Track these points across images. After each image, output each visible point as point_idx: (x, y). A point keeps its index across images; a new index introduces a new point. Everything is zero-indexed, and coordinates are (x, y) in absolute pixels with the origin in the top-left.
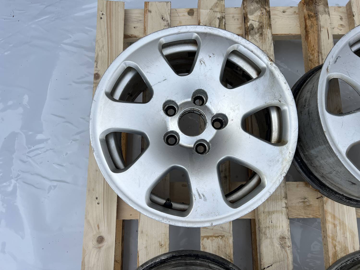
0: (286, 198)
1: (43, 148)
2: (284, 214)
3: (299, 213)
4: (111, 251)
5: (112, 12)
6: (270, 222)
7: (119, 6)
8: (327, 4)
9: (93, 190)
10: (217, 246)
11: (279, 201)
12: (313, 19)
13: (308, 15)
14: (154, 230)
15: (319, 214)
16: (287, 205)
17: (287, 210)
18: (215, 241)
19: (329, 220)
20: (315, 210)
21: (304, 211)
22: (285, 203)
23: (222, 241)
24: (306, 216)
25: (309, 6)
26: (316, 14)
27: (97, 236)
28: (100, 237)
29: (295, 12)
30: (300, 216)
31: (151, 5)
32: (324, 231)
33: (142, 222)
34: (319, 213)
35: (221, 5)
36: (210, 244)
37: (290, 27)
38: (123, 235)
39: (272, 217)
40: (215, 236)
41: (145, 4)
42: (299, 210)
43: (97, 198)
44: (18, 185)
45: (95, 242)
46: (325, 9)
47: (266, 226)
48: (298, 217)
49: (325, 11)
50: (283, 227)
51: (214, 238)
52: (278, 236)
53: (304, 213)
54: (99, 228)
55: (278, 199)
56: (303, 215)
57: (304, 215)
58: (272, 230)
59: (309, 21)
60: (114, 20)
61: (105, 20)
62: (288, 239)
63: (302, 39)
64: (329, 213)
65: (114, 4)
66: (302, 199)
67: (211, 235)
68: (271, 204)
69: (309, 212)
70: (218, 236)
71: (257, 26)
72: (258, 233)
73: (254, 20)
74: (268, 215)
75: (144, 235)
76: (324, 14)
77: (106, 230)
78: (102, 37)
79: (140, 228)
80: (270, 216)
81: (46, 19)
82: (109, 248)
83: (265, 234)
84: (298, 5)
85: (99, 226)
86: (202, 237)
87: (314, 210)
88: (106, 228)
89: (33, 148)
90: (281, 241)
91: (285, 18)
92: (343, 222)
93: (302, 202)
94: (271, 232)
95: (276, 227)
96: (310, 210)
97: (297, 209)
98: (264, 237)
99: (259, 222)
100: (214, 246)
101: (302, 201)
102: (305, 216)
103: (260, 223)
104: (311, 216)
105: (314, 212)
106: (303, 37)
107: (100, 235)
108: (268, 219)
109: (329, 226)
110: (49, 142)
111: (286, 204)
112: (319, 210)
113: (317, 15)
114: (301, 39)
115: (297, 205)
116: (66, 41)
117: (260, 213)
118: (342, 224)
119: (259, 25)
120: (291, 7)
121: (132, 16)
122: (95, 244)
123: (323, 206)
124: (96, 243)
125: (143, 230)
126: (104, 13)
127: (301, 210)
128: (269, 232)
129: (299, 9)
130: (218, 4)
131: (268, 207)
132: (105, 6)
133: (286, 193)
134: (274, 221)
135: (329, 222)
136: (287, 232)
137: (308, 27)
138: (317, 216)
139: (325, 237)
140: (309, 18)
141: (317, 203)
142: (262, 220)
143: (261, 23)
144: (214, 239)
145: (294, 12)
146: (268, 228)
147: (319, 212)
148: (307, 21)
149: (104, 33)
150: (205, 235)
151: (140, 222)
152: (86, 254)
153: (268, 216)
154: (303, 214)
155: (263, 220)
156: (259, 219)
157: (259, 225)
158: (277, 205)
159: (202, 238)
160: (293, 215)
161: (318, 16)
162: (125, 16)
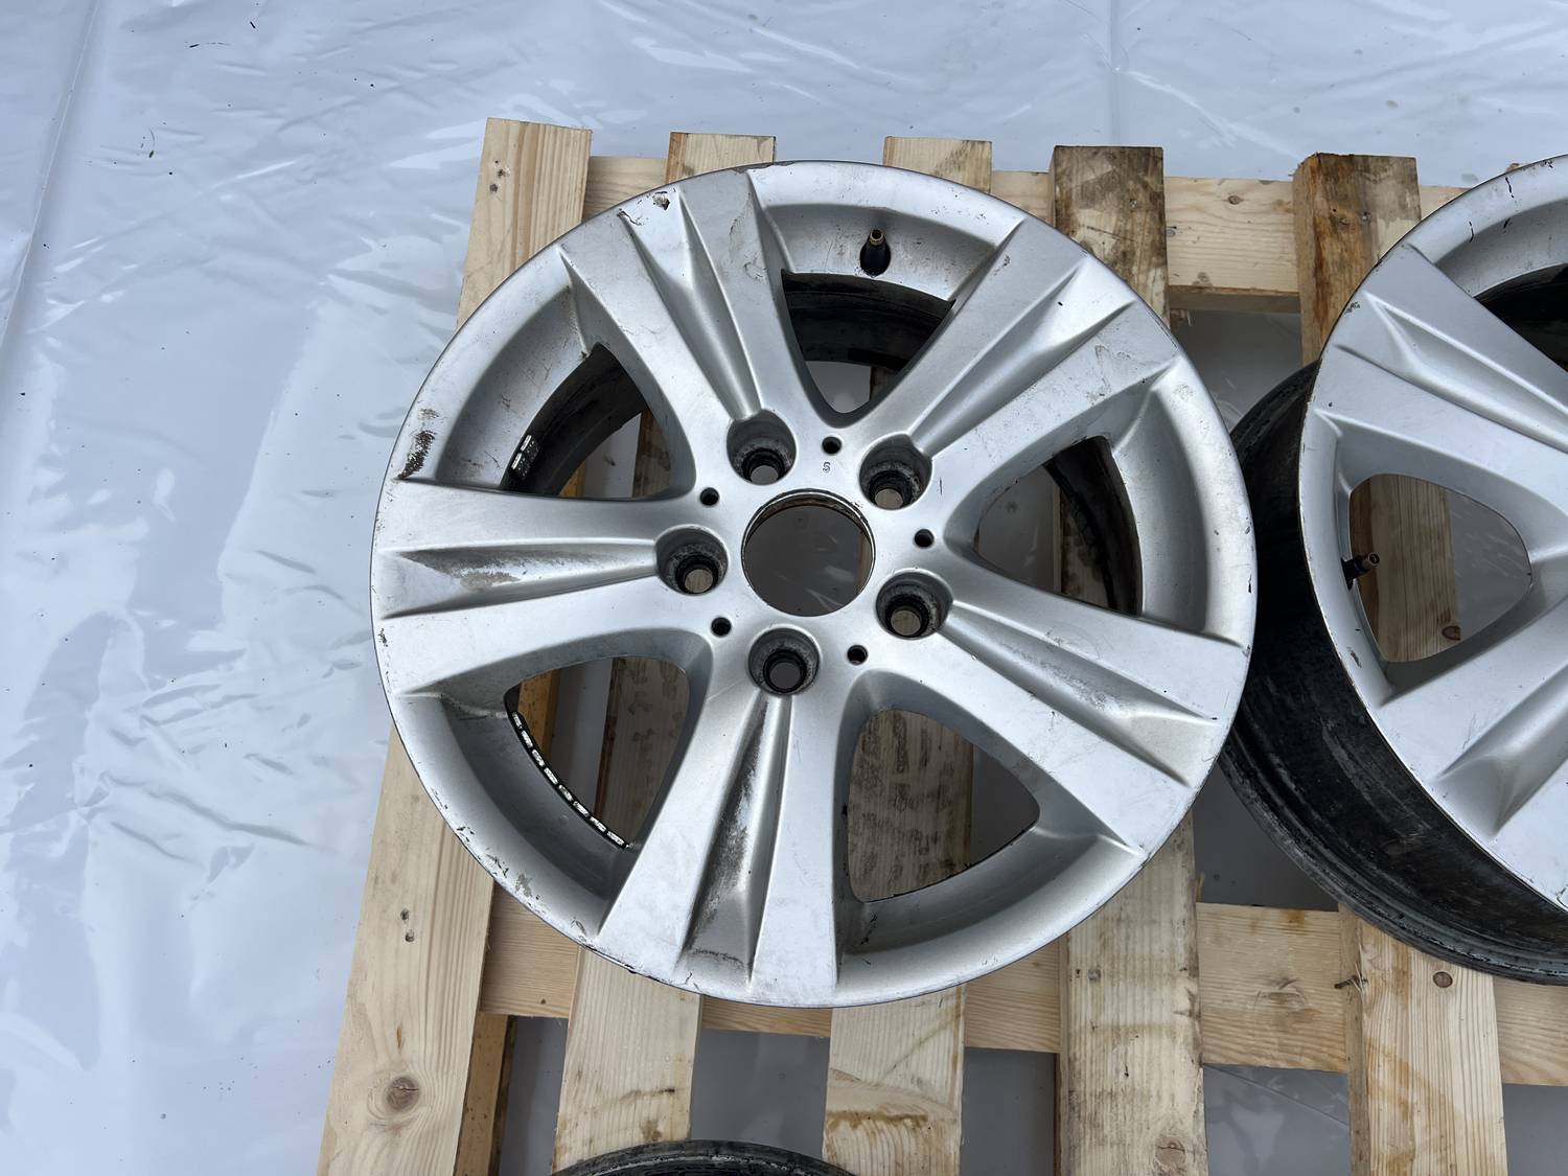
0: (1193, 970)
1: (214, 687)
2: (1180, 1040)
3: (1254, 1046)
4: (441, 1146)
5: (541, 168)
6: (1117, 1071)
7: (568, 145)
8: (1415, 178)
9: (394, 880)
10: (893, 1158)
11: (1161, 984)
12: (1351, 236)
13: (1331, 218)
14: (629, 1069)
15: (1341, 1054)
16: (1197, 1005)
17: (1193, 1025)
18: (883, 1139)
19: (1381, 1084)
20: (1327, 1035)
21: (1279, 1034)
22: (1189, 992)
23: (913, 1140)
24: (1288, 1061)
25: (1337, 180)
26: (1364, 218)
27: (392, 1078)
28: (403, 1080)
29: (1280, 203)
30: (1260, 1056)
31: (694, 146)
32: (1358, 1132)
33: (582, 1032)
34: (1345, 1051)
35: (974, 162)
36: (862, 1148)
37: (1255, 261)
38: (503, 1085)
39: (1130, 1053)
40: (886, 1114)
41: (672, 140)
42: (1256, 1032)
43: (404, 916)
44: (92, 835)
45: (379, 1103)
46: (1401, 197)
47: (1103, 1091)
48: (1253, 1063)
49: (1403, 207)
50: (1176, 1100)
51: (881, 1124)
52: (1152, 1137)
53: (1276, 1047)
54: (400, 1043)
55: (1160, 976)
56: (1270, 1052)
57: (1276, 1054)
58: (1124, 1108)
59: (1331, 245)
60: (545, 198)
61: (510, 198)
62: (1194, 1153)
63: (1302, 312)
64: (1384, 1052)
65: (552, 135)
66: (1270, 983)
67: (868, 1110)
68: (1130, 994)
69: (1300, 1044)
70: (900, 1118)
71: (1106, 252)
72: (1067, 1117)
73: (1098, 227)
74: (1113, 1044)
75: (588, 1086)
76: (1398, 219)
77: (432, 1055)
78: (491, 263)
79: (573, 1056)
80: (1121, 1049)
81: (278, 172)
82: (433, 1133)
83: (1096, 1125)
84: (1294, 175)
85: (403, 1036)
86: (831, 1114)
87: (1322, 1035)
88: (432, 1047)
89: (170, 687)
90: (1164, 1160)
91: (1237, 225)
92: (1442, 1100)
93: (1271, 996)
94: (1121, 1118)
95: (1146, 1097)
96: (1303, 1035)
97: (1250, 1025)
98: (1091, 1139)
99: (1074, 1069)
100: (880, 1157)
101: (1272, 994)
102: (1281, 1060)
103: (1078, 1076)
104: (1307, 1063)
105: (1321, 1045)
106: (1307, 305)
107: (402, 1074)
108: (1109, 1061)
109: (1379, 1110)
110: (240, 665)
111: (1192, 998)
112: (1342, 1039)
113: (1368, 221)
114: (1299, 312)
115: (1249, 1007)
116: (349, 264)
117: (1078, 1031)
118: (1439, 1104)
119: (1115, 247)
120: (1265, 182)
121: (616, 184)
122: (374, 1110)
123: (1358, 1020)
124: (382, 1108)
125: (585, 1068)
126: (507, 170)
127: (1265, 1030)
128: (1115, 1118)
129: (1296, 192)
130: (963, 155)
131: (1115, 1006)
132: (512, 142)
133: (1194, 950)
134: (1137, 1070)
135: (1380, 1093)
136: (1189, 1121)
137: (1327, 264)
138: (1335, 1061)
139: (1361, 1159)
140: (1335, 231)
141: (1337, 1007)
142: (1085, 1062)
143: (1125, 238)
144: (882, 1131)
145: (1274, 203)
146: (1109, 1101)
147: (1342, 1046)
148: (1327, 243)
149: (499, 247)
150: (846, 1108)
151: (575, 1027)
152: (337, 1151)
153: (1110, 1047)
154: (1275, 1050)
155: (1092, 1063)
156: (1075, 1054)
157: (1073, 1084)
158: (1151, 1001)
159: (831, 1121)
160: (1231, 1049)
161: (1372, 224)
162: (588, 182)
